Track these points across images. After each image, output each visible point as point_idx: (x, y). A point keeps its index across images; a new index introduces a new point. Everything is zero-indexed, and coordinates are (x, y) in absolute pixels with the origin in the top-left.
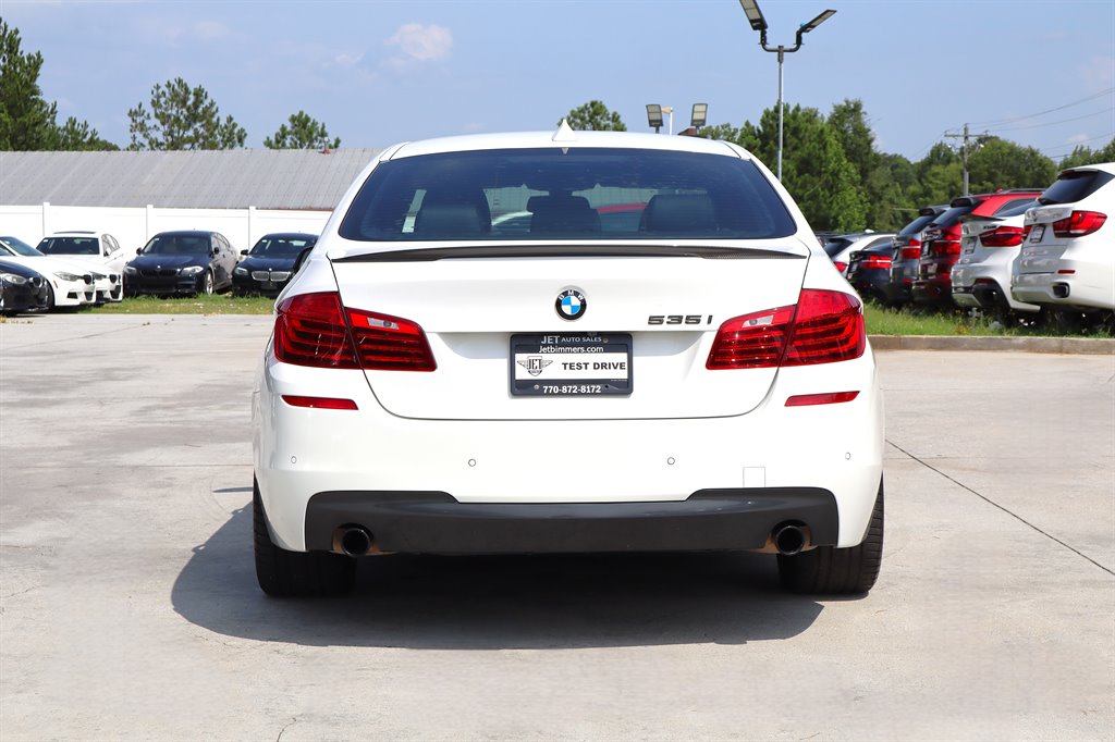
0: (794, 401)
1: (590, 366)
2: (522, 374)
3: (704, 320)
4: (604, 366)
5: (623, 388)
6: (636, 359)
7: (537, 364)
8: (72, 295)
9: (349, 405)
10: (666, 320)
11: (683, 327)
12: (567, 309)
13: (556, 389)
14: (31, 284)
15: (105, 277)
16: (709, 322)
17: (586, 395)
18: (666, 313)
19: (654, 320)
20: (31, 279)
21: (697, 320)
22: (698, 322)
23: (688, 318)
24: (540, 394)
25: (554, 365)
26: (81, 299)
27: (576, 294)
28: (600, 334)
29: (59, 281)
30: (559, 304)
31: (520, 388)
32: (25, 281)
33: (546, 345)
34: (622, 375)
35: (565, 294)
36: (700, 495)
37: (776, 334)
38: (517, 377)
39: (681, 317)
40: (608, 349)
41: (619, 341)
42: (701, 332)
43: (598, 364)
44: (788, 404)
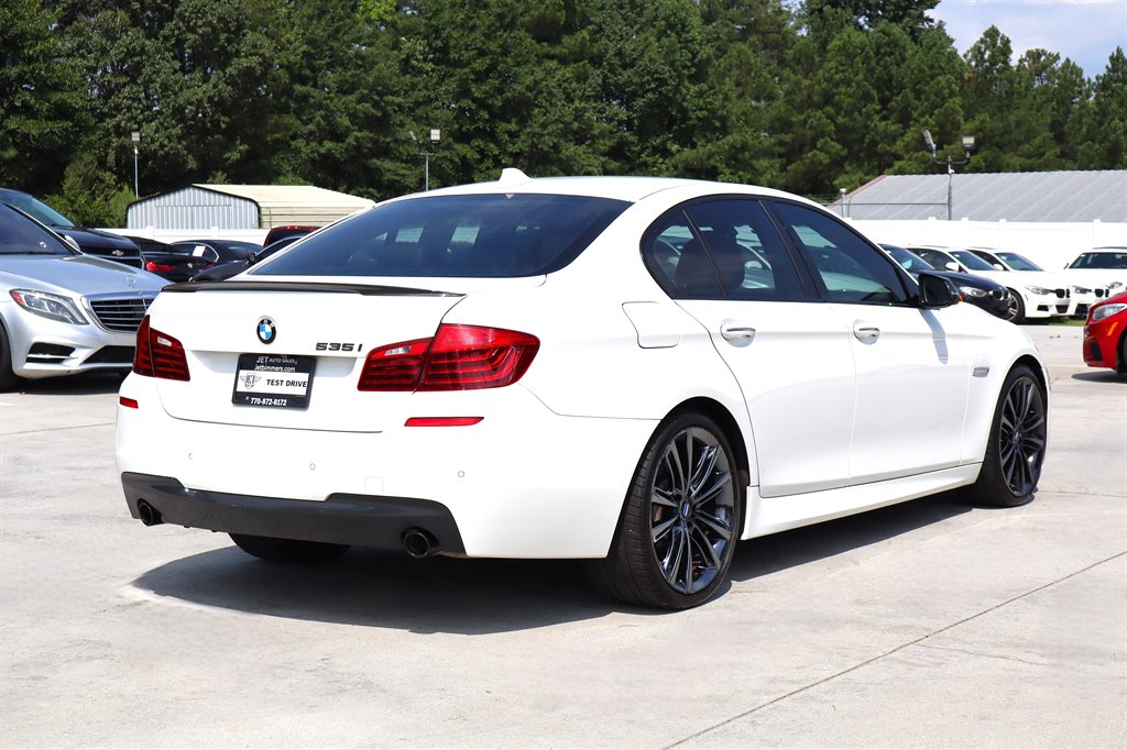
0: (412, 422)
1: (284, 383)
2: (241, 388)
3: (356, 348)
4: (293, 383)
5: (299, 403)
6: (316, 379)
7: (251, 379)
8: (1043, 308)
9: (135, 404)
10: (329, 346)
11: (340, 353)
12: (263, 335)
13: (258, 400)
14: (990, 297)
15: (1090, 291)
16: (359, 350)
17: (277, 406)
18: (329, 340)
19: (322, 346)
20: (991, 293)
21: (349, 347)
22: (351, 349)
23: (344, 345)
24: (248, 403)
25: (261, 380)
26: (1053, 311)
27: (269, 322)
28: (290, 357)
29: (1030, 295)
30: (259, 332)
31: (240, 399)
32: (985, 294)
33: (259, 364)
34: (302, 391)
35: (260, 323)
36: (334, 497)
37: (413, 363)
38: (238, 390)
39: (339, 345)
40: (298, 370)
41: (306, 364)
42: (355, 358)
43: (289, 382)
44: (406, 425)
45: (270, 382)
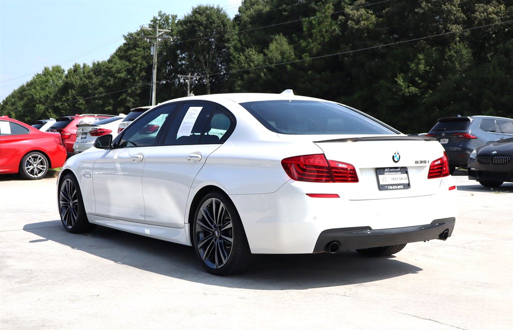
1: (399, 179)
3: (427, 162)
4: (402, 179)
5: (408, 186)
6: (410, 176)
9: (337, 196)
10: (419, 162)
11: (419, 165)
12: (395, 159)
13: (391, 187)
17: (399, 189)
18: (419, 160)
19: (417, 162)
21: (425, 162)
24: (387, 189)
25: (386, 179)
27: (398, 154)
30: (393, 157)
31: (381, 187)
33: (386, 172)
34: (406, 181)
35: (395, 154)
36: (433, 222)
38: (380, 184)
39: (422, 161)
40: (402, 173)
41: (404, 170)
42: (426, 166)
43: (400, 178)
44: (449, 190)
45: (393, 179)
